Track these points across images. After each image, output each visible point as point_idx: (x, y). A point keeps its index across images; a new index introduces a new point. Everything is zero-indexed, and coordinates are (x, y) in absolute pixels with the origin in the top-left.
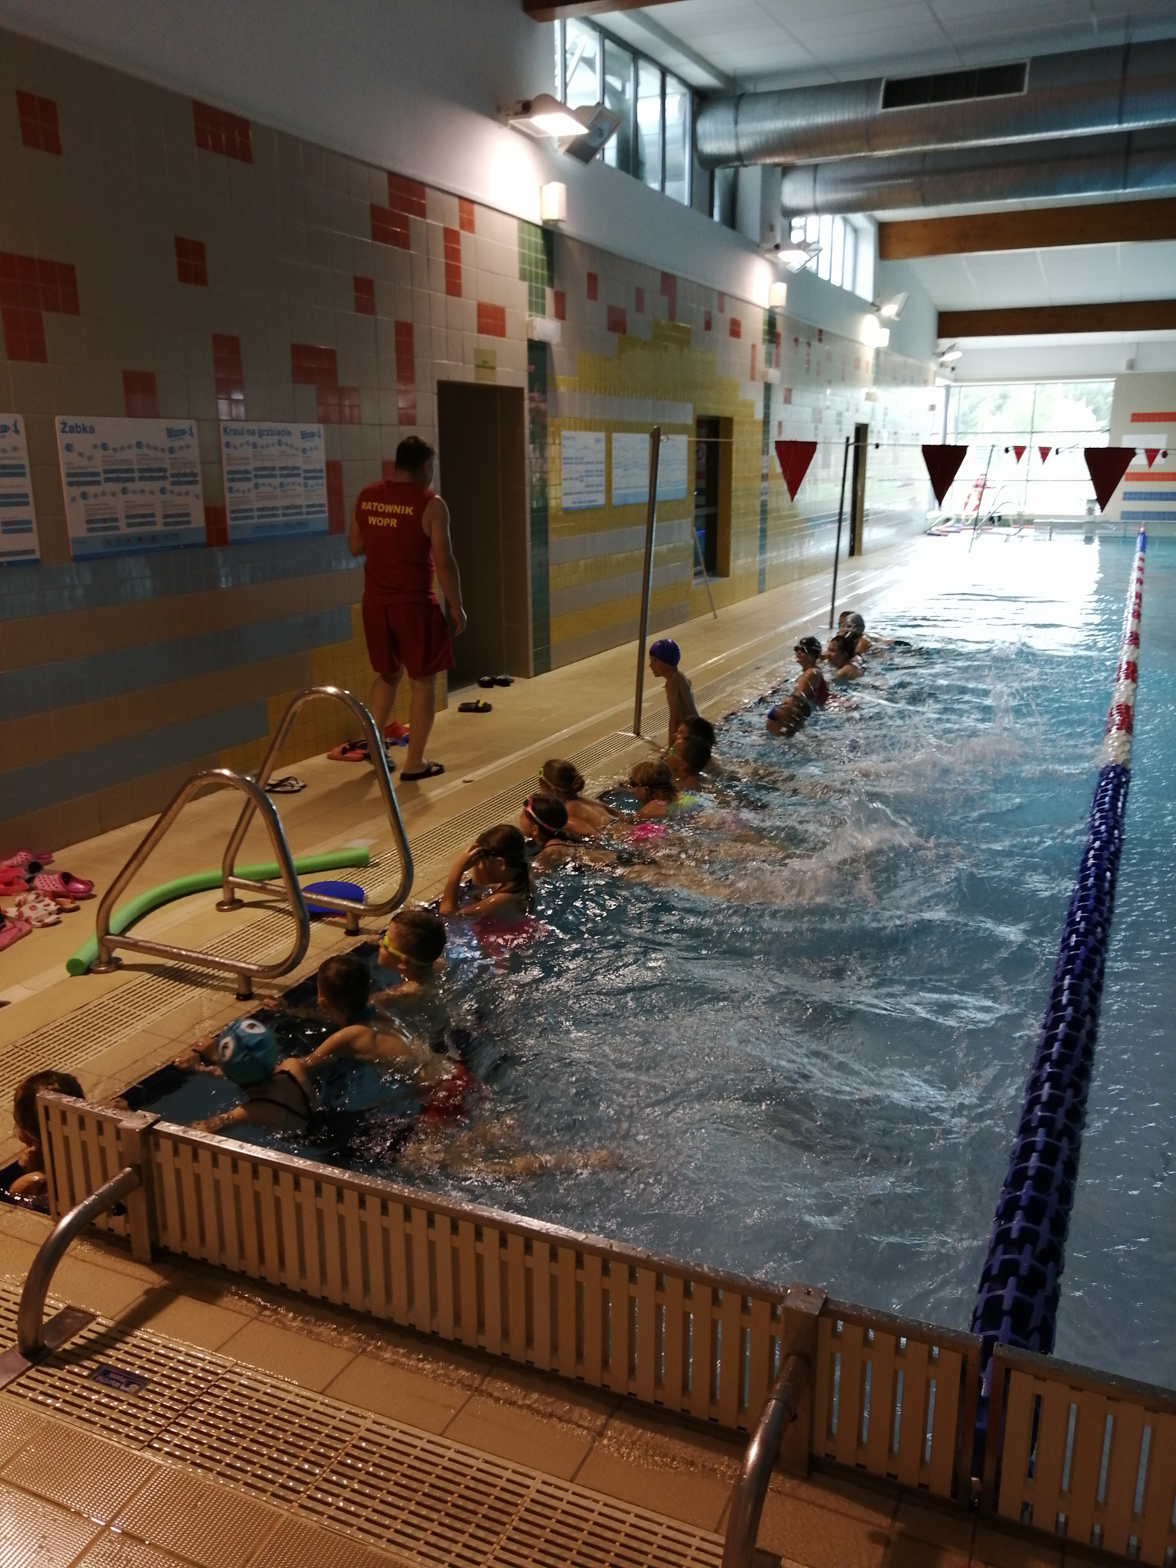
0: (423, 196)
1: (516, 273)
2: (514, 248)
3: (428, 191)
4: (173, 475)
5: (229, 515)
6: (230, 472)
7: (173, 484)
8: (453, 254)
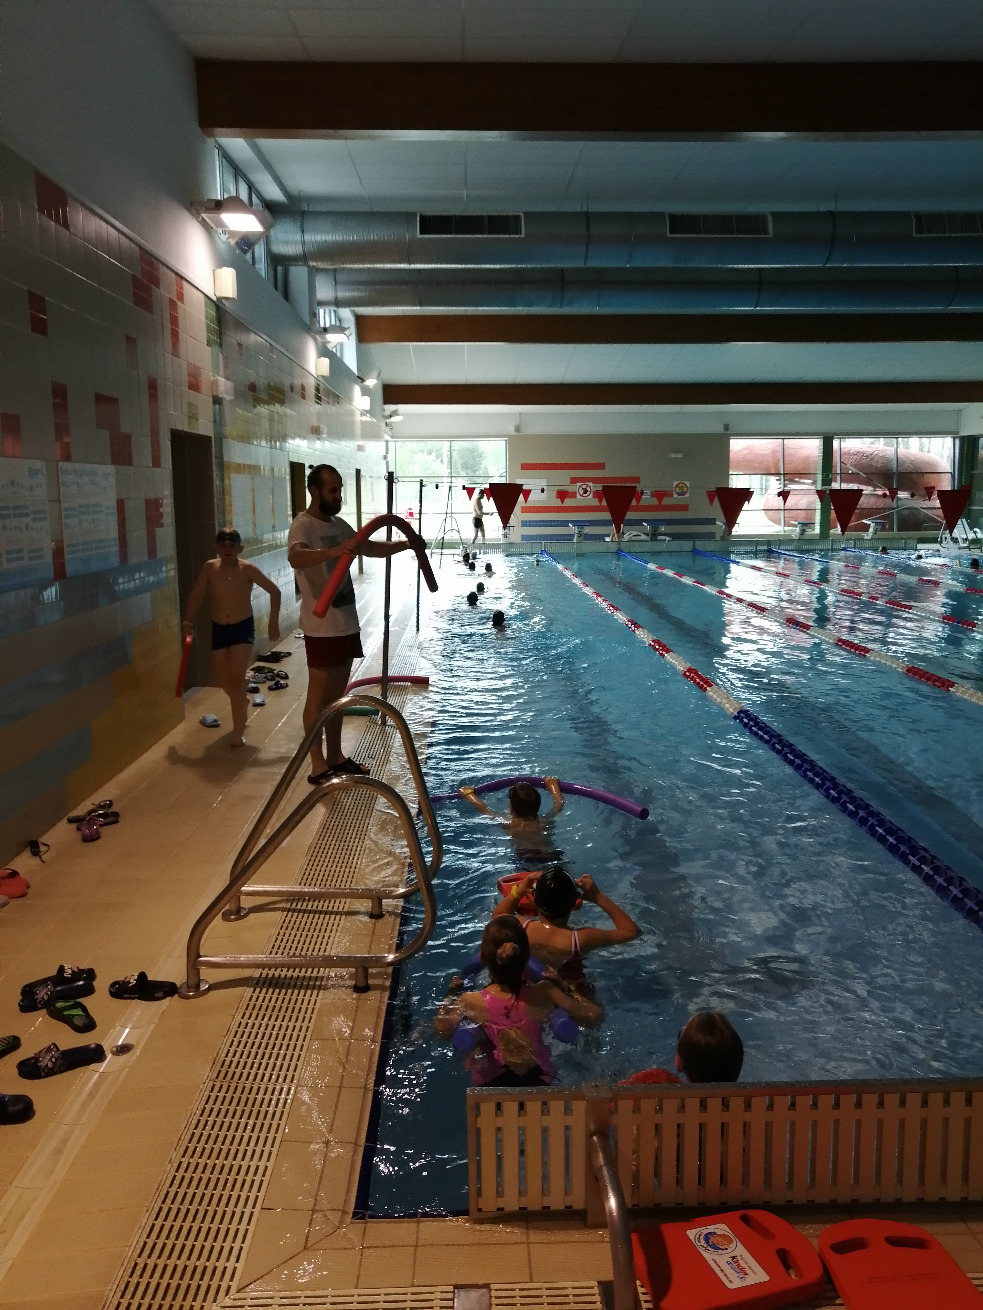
0: (157, 270)
1: (205, 341)
2: (203, 319)
3: (161, 266)
4: (34, 512)
5: (66, 550)
6: (67, 509)
7: (34, 520)
8: (174, 320)
